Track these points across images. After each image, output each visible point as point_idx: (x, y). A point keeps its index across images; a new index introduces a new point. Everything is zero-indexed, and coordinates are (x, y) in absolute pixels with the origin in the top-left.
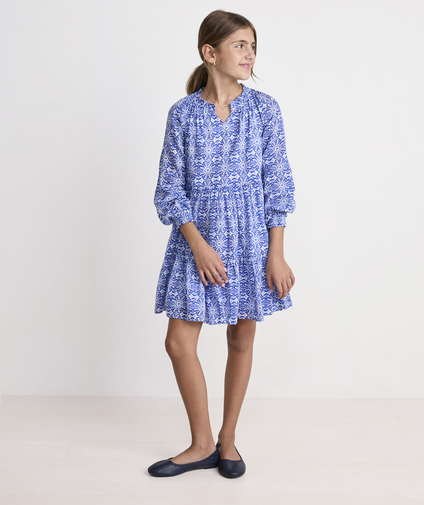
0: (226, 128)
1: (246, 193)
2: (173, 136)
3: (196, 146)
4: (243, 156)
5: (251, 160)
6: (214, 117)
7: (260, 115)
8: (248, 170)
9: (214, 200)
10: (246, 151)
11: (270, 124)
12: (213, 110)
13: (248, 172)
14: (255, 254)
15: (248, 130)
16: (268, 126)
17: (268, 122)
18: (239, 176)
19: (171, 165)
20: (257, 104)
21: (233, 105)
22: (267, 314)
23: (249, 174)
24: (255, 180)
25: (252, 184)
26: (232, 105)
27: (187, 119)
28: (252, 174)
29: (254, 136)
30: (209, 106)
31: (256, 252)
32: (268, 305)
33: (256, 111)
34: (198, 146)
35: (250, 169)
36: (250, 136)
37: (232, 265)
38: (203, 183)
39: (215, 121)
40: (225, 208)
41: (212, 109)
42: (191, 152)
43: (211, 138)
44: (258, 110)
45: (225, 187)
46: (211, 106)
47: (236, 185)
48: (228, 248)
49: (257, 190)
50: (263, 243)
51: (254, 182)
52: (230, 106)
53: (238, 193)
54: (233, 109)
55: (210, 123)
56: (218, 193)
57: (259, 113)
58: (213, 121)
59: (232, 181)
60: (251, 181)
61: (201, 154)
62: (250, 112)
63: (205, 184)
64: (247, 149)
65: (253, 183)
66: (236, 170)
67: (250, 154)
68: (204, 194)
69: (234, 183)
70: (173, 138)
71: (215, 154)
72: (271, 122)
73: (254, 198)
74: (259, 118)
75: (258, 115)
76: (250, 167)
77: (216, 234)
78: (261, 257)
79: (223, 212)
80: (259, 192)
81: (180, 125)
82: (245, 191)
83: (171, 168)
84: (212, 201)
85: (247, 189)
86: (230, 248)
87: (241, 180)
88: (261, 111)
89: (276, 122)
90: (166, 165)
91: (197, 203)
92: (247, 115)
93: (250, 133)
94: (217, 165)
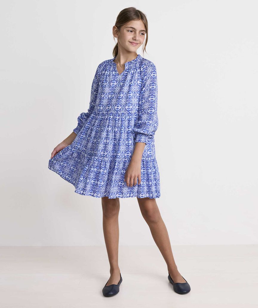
1: (122, 118)
4: (125, 95)
5: (130, 98)
8: (126, 104)
10: (128, 93)
11: (145, 78)
13: (126, 105)
14: (120, 156)
15: (131, 81)
16: (144, 79)
17: (144, 77)
18: (121, 108)
21: (127, 65)
23: (127, 107)
24: (130, 111)
28: (128, 107)
29: (134, 85)
33: (139, 70)
35: (128, 104)
36: (132, 84)
37: (105, 161)
38: (102, 110)
40: (108, 125)
44: (140, 69)
48: (105, 150)
49: (130, 118)
51: (129, 112)
53: (118, 117)
55: (112, 74)
58: (114, 73)
60: (127, 111)
62: (135, 70)
64: (129, 92)
66: (120, 103)
67: (129, 95)
69: (117, 111)
71: (111, 93)
72: (146, 77)
73: (127, 122)
76: (128, 103)
79: (106, 127)
80: (130, 119)
82: (122, 117)
85: (124, 116)
86: (106, 150)
87: (122, 110)
89: (149, 77)
91: (97, 121)
92: (133, 72)
93: (132, 82)
94: (110, 100)
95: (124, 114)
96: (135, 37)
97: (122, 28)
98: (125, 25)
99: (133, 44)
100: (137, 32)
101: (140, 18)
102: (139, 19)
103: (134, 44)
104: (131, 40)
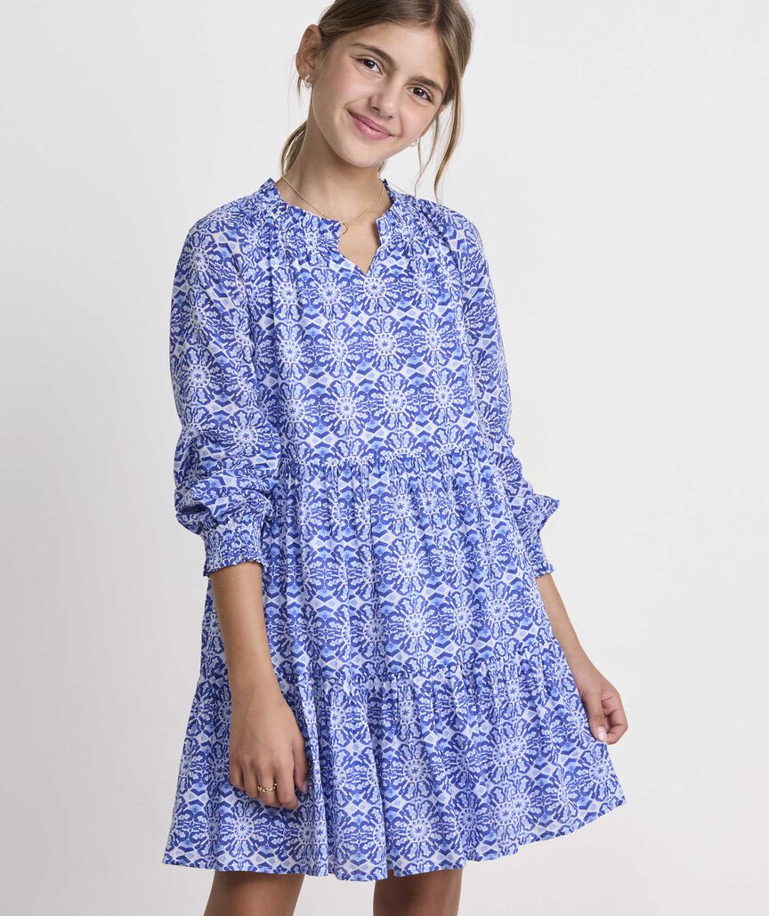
0: (374, 287)
2: (215, 309)
3: (303, 335)
6: (337, 259)
7: (456, 261)
9: (379, 498)
12: (331, 237)
19: (218, 393)
20: (441, 229)
22: (552, 834)
25: (473, 450)
26: (382, 227)
27: (257, 261)
30: (319, 225)
31: (499, 647)
32: (550, 809)
34: (308, 337)
39: (342, 270)
41: (329, 235)
42: (289, 356)
43: (340, 315)
45: (405, 456)
46: (327, 227)
47: (431, 453)
50: (520, 619)
52: (379, 228)
54: (386, 239)
56: (388, 473)
57: (451, 253)
59: (370, 447)
61: (322, 360)
63: (344, 450)
65: (473, 445)
68: (345, 479)
70: (215, 314)
74: (453, 267)
75: (449, 258)
77: (399, 597)
78: (517, 660)
81: (240, 276)
83: (217, 402)
84: (373, 501)
88: (454, 248)
90: (201, 394)
95: (458, 455)
96: (381, 96)
97: (339, 44)
98: (354, 34)
99: (364, 127)
100: (400, 80)
101: (433, 20)
102: (427, 26)
103: (369, 130)
104: (360, 107)
